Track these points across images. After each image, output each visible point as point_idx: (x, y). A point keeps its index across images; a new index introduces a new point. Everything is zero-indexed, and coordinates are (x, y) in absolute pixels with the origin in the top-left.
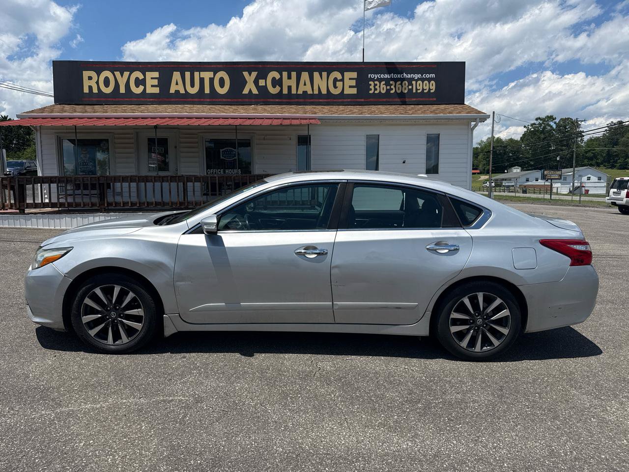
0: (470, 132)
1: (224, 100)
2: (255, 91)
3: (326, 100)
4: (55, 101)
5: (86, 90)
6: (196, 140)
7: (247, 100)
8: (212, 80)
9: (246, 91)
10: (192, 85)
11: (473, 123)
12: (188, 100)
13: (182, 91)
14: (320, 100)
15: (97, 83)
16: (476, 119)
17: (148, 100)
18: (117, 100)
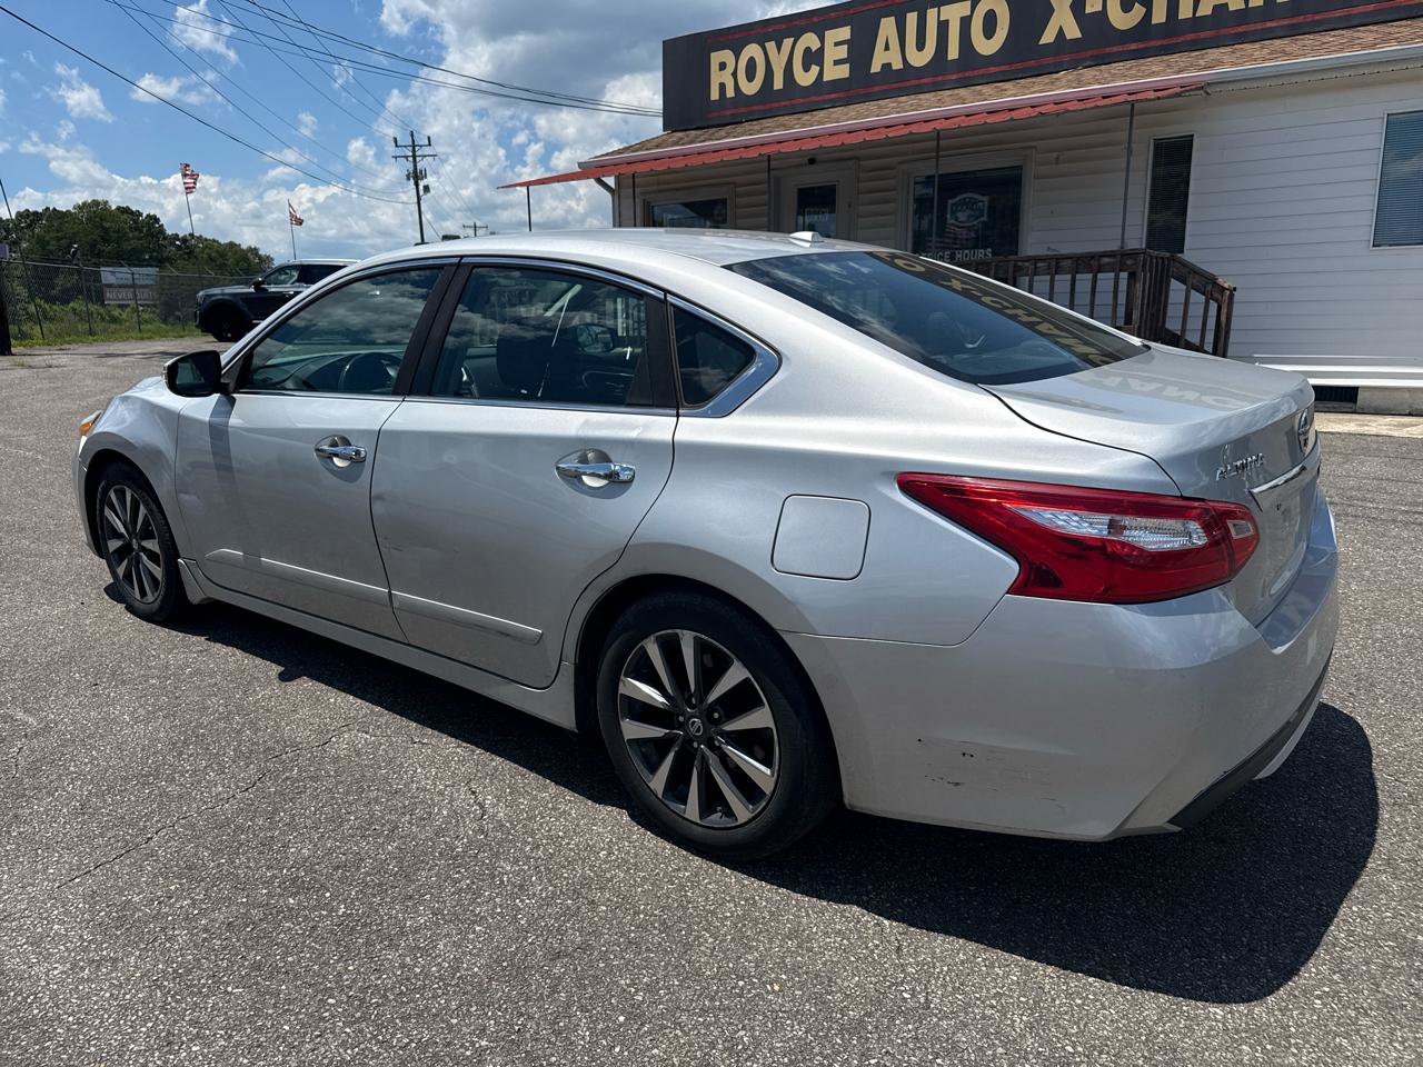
1: (993, 69)
2: (1073, 32)
3: (1286, 22)
4: (665, 127)
5: (715, 95)
6: (892, 182)
7: (1051, 60)
8: (966, 23)
9: (1048, 37)
10: (921, 46)
12: (908, 84)
13: (897, 65)
14: (1269, 25)
15: (734, 74)
17: (827, 97)
18: (768, 107)
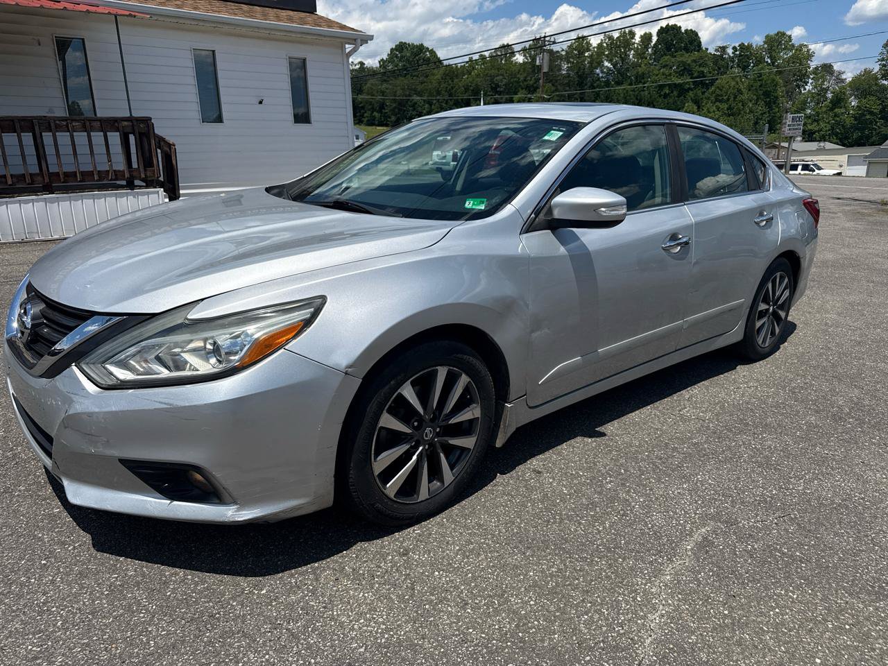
0: (345, 60)
11: (349, 48)
16: (355, 40)
